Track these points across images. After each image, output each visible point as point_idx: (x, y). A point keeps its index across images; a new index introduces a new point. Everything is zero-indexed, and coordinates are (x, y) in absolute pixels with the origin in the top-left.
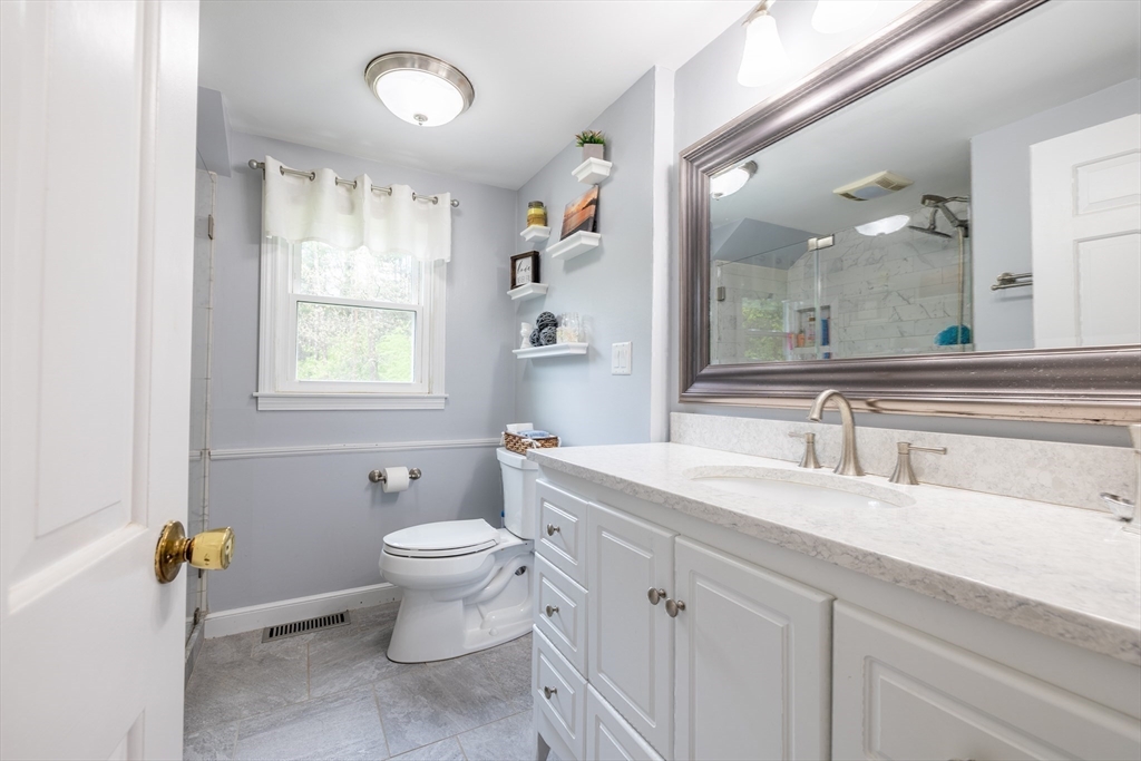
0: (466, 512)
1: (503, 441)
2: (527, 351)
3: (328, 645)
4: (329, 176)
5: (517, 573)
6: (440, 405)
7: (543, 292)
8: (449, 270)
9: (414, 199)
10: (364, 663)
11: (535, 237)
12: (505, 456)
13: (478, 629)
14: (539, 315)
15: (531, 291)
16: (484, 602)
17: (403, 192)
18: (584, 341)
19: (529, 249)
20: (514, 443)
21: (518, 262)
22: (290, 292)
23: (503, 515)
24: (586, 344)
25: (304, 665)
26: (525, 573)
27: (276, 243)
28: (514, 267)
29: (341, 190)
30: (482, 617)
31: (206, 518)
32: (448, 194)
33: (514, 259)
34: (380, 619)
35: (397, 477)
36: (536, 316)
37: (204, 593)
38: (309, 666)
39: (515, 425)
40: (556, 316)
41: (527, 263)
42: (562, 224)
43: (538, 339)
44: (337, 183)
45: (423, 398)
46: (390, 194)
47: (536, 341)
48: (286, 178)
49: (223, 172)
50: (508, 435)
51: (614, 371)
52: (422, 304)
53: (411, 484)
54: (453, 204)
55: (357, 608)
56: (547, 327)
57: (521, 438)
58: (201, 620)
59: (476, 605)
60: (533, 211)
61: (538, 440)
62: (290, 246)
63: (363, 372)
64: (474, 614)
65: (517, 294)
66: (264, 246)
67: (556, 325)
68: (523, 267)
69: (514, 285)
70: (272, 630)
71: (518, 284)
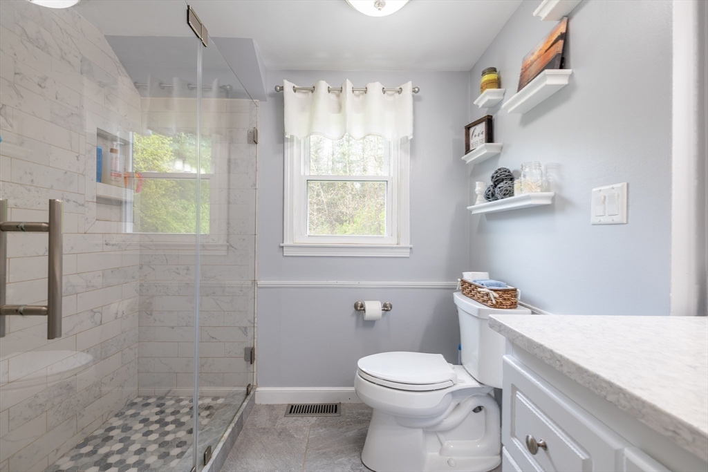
0: (427, 346)
1: (459, 286)
2: (481, 206)
3: (322, 431)
4: (323, 86)
5: (475, 411)
6: (406, 253)
7: (496, 151)
8: (412, 146)
9: (384, 92)
10: (344, 460)
11: (489, 101)
12: (461, 300)
13: (437, 453)
14: (493, 172)
15: (485, 151)
16: (445, 431)
17: (375, 88)
18: (547, 190)
19: (483, 114)
20: (469, 289)
21: (472, 130)
22: (302, 174)
23: (460, 348)
24: (551, 194)
25: (304, 446)
26: (483, 412)
27: (293, 141)
28: (467, 135)
29: (333, 96)
30: (442, 444)
31: (256, 325)
32: (410, 83)
33: (468, 128)
34: (361, 417)
35: (373, 309)
36: (492, 173)
37: (255, 374)
38: (307, 448)
39: (470, 273)
40: (511, 172)
41: (481, 128)
42: (519, 78)
43: (493, 195)
44: (329, 91)
45: (392, 248)
46: (366, 92)
47: (491, 196)
48: (297, 94)
49: (262, 99)
50: (464, 282)
51: (594, 220)
52: (392, 175)
53: (383, 315)
54: (414, 91)
55: (347, 402)
56: (503, 182)
57: (476, 287)
58: (252, 393)
59: (436, 433)
60: (487, 77)
61: (495, 291)
62: (302, 141)
63: (372, 230)
64: (433, 440)
65: (470, 158)
66: (286, 144)
67: (512, 179)
68: (476, 133)
69: (468, 150)
70: (292, 406)
71: (471, 149)
